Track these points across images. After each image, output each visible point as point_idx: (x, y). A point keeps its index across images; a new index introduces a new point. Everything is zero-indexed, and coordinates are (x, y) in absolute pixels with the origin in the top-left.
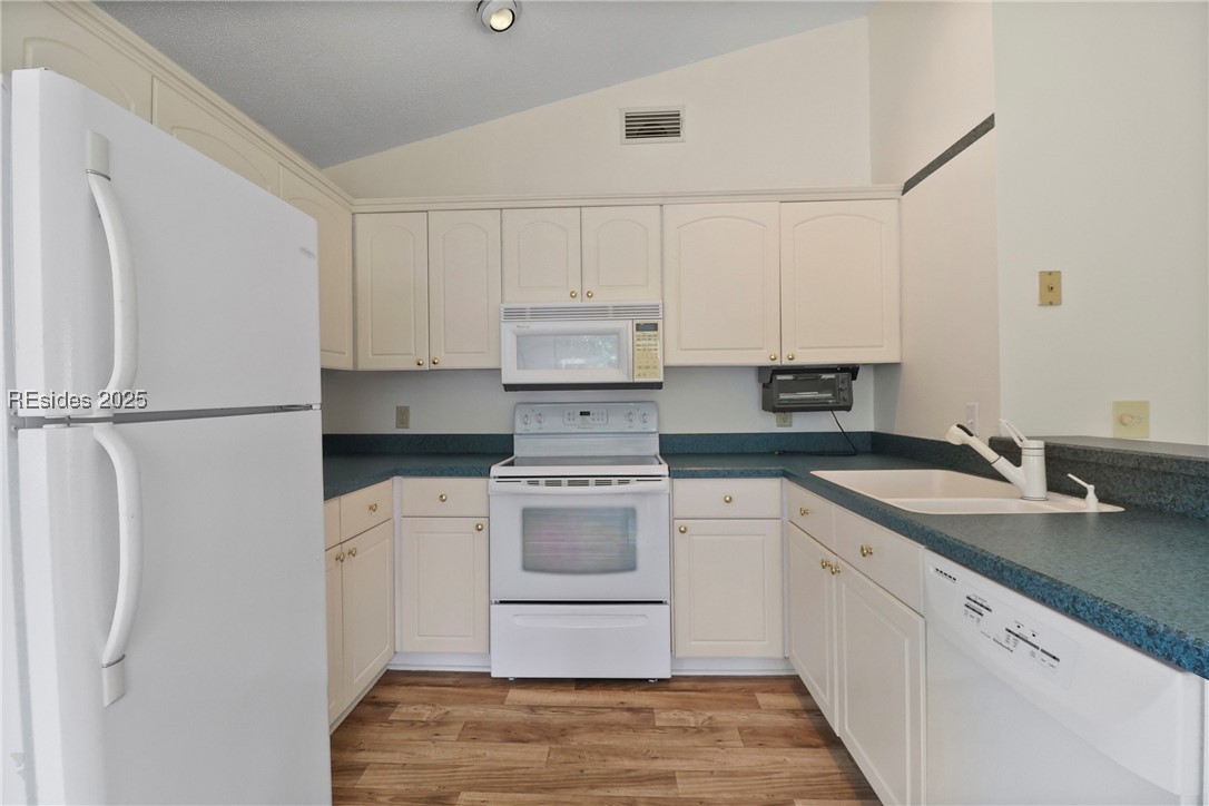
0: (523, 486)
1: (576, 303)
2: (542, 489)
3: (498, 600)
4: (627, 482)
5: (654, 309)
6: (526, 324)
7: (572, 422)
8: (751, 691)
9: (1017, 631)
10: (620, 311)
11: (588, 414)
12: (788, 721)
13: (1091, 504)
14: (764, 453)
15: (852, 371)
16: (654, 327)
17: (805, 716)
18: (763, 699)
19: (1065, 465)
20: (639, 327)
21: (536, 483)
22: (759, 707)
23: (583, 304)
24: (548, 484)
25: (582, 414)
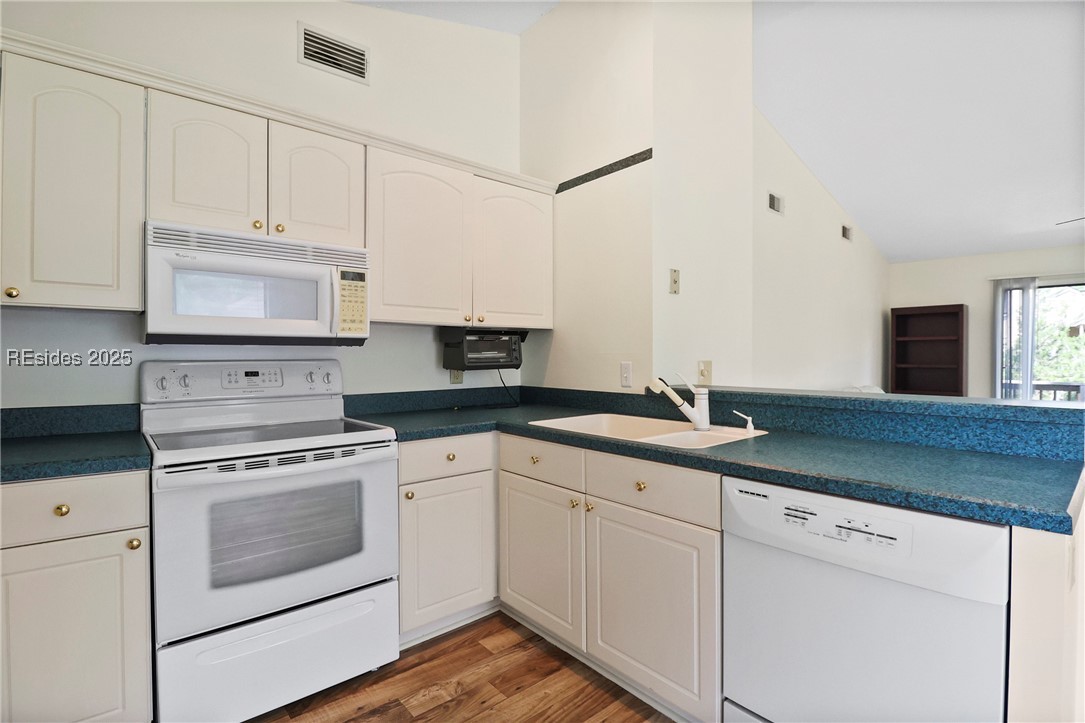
0: (211, 474)
1: (261, 235)
2: (242, 474)
3: (166, 642)
4: (352, 453)
5: (362, 257)
6: (189, 253)
7: (234, 385)
8: (473, 642)
9: (849, 526)
10: (322, 255)
11: (256, 374)
12: (520, 656)
13: (751, 432)
14: (441, 409)
15: (522, 334)
16: (361, 277)
17: (530, 645)
18: (489, 643)
19: (725, 407)
20: (344, 276)
21: (232, 468)
22: (491, 654)
23: (268, 238)
24: (249, 467)
25: (247, 374)
